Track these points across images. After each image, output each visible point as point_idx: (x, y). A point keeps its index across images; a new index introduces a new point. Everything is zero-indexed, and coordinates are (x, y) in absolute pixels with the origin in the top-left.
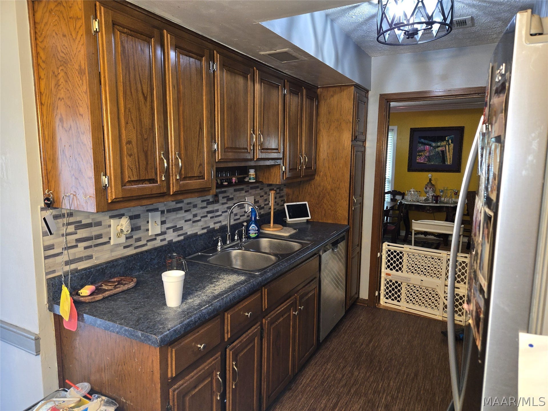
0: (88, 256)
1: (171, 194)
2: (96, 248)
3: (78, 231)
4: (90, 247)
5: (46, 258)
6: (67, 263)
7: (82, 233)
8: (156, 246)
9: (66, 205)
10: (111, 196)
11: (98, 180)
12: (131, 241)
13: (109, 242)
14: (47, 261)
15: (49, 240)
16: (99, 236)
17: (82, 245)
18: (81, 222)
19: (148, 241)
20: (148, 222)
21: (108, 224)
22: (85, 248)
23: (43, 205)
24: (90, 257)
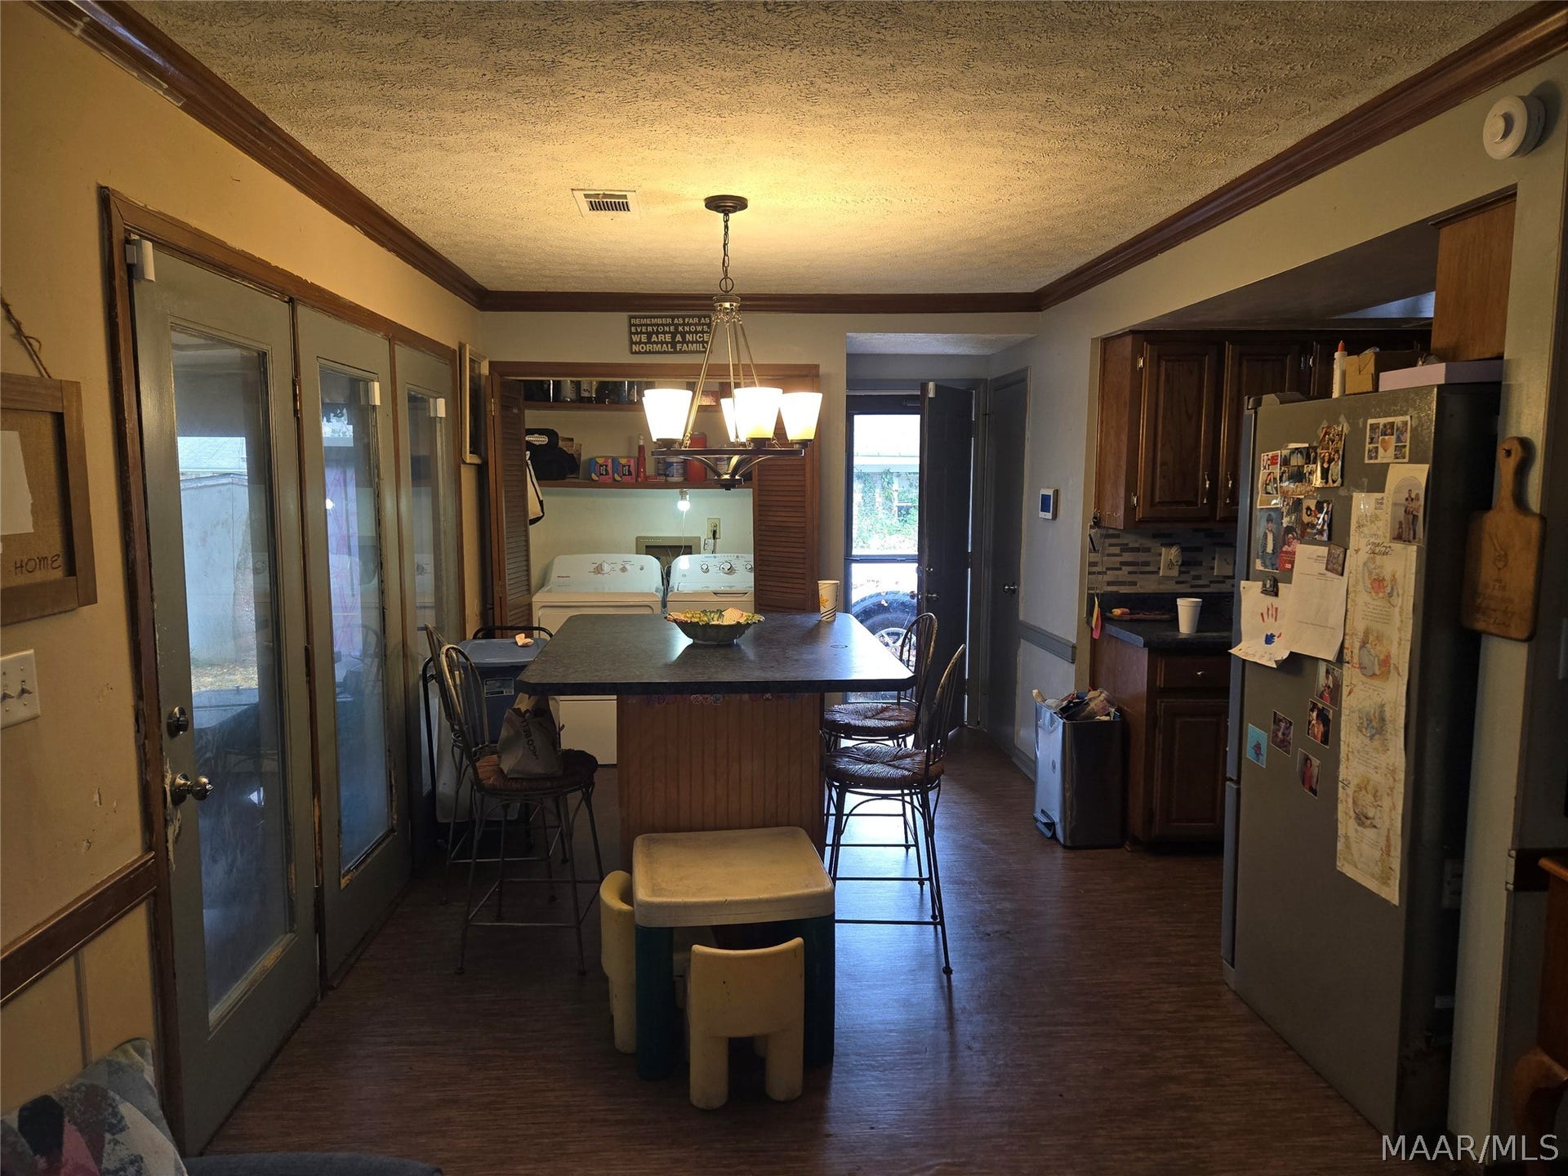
0: (1131, 582)
1: (1218, 518)
2: (1141, 576)
3: (1124, 554)
4: (1135, 573)
5: (1089, 573)
6: (1109, 584)
7: (1128, 557)
8: (1224, 591)
9: (1105, 524)
10: (1139, 515)
11: (1128, 500)
12: (1184, 578)
13: (1157, 573)
14: (1090, 576)
15: (1095, 557)
16: (1147, 564)
17: (1126, 569)
18: (1127, 544)
19: (1211, 582)
20: (1214, 559)
21: (1158, 551)
22: (1129, 573)
23: (1092, 523)
24: (1134, 584)
